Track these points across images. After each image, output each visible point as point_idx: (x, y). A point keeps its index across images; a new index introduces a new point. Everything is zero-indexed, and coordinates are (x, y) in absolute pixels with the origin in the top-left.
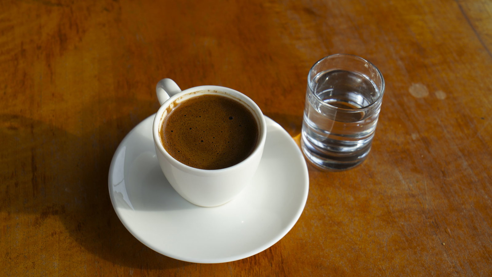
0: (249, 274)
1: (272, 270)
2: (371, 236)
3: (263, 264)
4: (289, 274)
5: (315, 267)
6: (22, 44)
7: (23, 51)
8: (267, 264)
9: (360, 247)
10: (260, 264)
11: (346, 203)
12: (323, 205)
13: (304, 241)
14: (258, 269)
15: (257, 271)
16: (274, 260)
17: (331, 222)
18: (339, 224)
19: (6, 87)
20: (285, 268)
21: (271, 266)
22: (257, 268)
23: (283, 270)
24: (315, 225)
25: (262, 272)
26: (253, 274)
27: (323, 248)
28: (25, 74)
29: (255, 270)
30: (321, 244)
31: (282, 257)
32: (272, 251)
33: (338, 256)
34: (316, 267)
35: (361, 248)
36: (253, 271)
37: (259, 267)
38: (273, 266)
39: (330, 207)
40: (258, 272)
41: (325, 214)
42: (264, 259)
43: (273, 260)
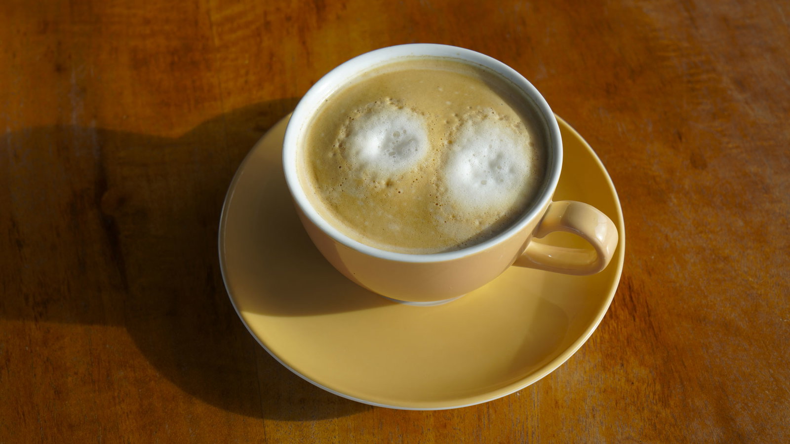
0: (603, 331)
1: (635, 326)
2: (773, 277)
3: (622, 317)
4: (660, 331)
5: (697, 321)
6: (265, 14)
7: (267, 24)
8: (628, 317)
9: (759, 292)
10: (617, 317)
11: (733, 229)
12: (701, 232)
13: (678, 285)
14: (615, 325)
15: (614, 328)
16: (638, 312)
17: (713, 256)
18: (726, 259)
19: (247, 74)
20: (653, 322)
21: (633, 320)
22: (613, 322)
23: (651, 326)
24: (692, 261)
25: (621, 329)
26: (609, 332)
27: (706, 294)
28: (272, 55)
29: (611, 326)
30: (703, 288)
31: (647, 306)
32: (634, 299)
33: (728, 305)
34: (699, 322)
35: (761, 295)
36: (609, 327)
37: (616, 321)
38: (637, 320)
39: (710, 236)
40: (616, 329)
41: (704, 245)
42: (623, 310)
43: (636, 312)
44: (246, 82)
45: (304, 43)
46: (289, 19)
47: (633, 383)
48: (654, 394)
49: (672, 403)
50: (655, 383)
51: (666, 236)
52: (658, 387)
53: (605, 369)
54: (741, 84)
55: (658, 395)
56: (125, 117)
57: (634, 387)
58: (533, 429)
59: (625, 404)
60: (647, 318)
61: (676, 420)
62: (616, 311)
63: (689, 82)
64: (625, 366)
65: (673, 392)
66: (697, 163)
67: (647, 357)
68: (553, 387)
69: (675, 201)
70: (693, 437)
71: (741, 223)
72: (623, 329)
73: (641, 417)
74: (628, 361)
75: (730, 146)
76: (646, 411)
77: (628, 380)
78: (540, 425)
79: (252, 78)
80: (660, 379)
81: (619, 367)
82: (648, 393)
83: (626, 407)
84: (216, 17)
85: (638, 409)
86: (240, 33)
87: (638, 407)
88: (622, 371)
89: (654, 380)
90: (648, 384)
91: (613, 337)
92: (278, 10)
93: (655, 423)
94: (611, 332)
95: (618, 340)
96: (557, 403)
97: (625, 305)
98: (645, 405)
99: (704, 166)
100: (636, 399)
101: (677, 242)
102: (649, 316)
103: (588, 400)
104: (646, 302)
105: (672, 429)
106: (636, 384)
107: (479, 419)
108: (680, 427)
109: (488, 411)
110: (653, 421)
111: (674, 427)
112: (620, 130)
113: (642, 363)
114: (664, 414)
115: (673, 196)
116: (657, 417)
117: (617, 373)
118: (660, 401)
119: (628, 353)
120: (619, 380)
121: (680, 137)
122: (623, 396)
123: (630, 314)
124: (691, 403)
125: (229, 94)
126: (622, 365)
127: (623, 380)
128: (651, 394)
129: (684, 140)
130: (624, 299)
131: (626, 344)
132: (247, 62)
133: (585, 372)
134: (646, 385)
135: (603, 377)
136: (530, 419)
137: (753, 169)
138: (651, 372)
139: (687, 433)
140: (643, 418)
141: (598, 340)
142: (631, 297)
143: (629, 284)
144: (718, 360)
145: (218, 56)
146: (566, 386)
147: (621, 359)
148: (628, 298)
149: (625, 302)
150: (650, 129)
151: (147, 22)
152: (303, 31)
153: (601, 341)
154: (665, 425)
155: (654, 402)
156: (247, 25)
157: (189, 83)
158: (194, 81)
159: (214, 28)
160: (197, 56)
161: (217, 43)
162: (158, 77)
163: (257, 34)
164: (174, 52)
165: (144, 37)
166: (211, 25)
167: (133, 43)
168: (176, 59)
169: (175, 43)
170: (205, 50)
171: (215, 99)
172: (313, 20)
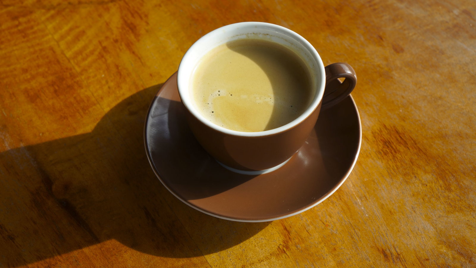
44: (109, 88)
45: (134, 53)
46: (116, 41)
47: (426, 185)
48: (441, 187)
49: (453, 188)
50: (438, 181)
51: (402, 96)
52: (441, 182)
53: (407, 183)
55: (443, 186)
56: (41, 134)
57: (428, 187)
58: (385, 232)
59: (428, 198)
60: (415, 146)
61: (460, 197)
62: (396, 148)
63: (370, 6)
64: (417, 177)
65: (450, 182)
66: (398, 50)
67: (426, 168)
68: (384, 204)
69: (397, 75)
70: (474, 203)
71: (438, 76)
72: (406, 157)
73: (441, 202)
74: (417, 174)
75: (411, 34)
76: (441, 198)
77: (423, 184)
78: (388, 228)
79: (112, 84)
80: (440, 177)
81: (414, 179)
82: (437, 188)
83: (429, 200)
84: (69, 54)
85: (436, 199)
86: (90, 59)
87: (436, 197)
88: (417, 180)
89: (437, 179)
90: (435, 182)
91: (402, 163)
92: (107, 38)
93: (450, 203)
94: (400, 161)
95: (406, 164)
96: (391, 212)
97: (400, 143)
98: (439, 195)
99: (402, 50)
100: (433, 194)
101: (410, 98)
102: (416, 144)
103: (407, 204)
104: (410, 137)
105: (461, 203)
106: (428, 185)
107: (352, 238)
108: (464, 200)
109: (355, 232)
110: (448, 202)
111: (461, 201)
112: (346, 45)
113: (426, 172)
114: (452, 196)
115: (394, 72)
116: (449, 199)
117: (415, 183)
118: (446, 189)
119: (415, 169)
120: (418, 186)
121: (381, 38)
122: (425, 194)
123: (405, 147)
124: (463, 185)
125: (102, 98)
126: (416, 177)
127: (420, 185)
128: (439, 187)
129: (384, 39)
130: (397, 140)
131: (411, 164)
132: (103, 76)
133: (397, 189)
134: (434, 183)
135: (408, 188)
136: (381, 227)
137: (429, 43)
138: (433, 175)
139: (470, 202)
140: (442, 203)
141: (395, 168)
142: (401, 137)
143: (395, 130)
144: (465, 155)
145: (83, 77)
146: (391, 200)
147: (413, 174)
148: (399, 139)
149: (398, 141)
150: (362, 39)
151: (25, 71)
152: (129, 45)
153: (397, 168)
154: (455, 202)
155: (443, 191)
156: (92, 53)
157: (72, 100)
158: (75, 98)
159: (72, 61)
160: (70, 82)
161: (78, 69)
162: (50, 103)
163: (101, 56)
164: (53, 84)
165: (28, 81)
166: (69, 60)
167: (23, 87)
168: (57, 88)
169: (51, 78)
170: (73, 76)
171: (95, 105)
172: (132, 37)
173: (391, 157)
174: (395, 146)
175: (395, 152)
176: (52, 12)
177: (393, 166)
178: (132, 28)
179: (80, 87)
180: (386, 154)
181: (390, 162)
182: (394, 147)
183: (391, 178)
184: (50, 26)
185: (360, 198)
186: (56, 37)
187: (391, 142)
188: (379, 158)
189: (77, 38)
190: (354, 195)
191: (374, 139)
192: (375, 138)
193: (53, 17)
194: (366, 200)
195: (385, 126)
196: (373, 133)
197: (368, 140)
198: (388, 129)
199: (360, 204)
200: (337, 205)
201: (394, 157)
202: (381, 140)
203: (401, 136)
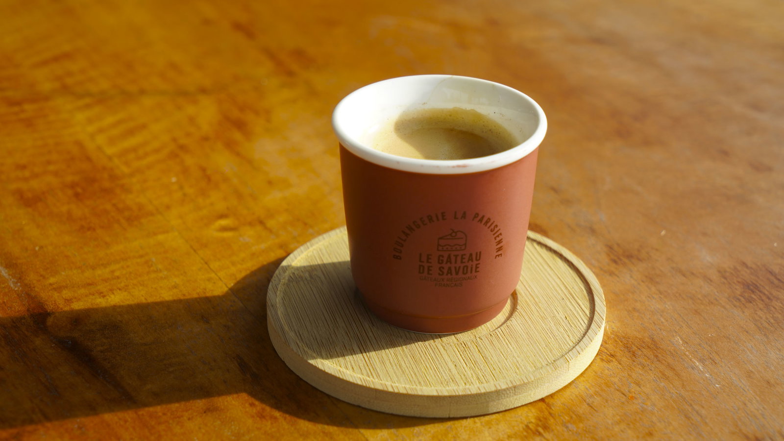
44: (185, 195)
45: (238, 154)
46: (206, 139)
51: (776, 227)
54: (756, 106)
56: (37, 248)
58: (760, 412)
62: (771, 294)
66: (761, 168)
68: (753, 370)
69: (761, 199)
78: (765, 406)
79: (190, 191)
84: (111, 151)
86: (151, 159)
92: (188, 135)
94: (781, 312)
96: (768, 382)
97: (777, 286)
99: (770, 169)
107: (688, 417)
109: (693, 409)
115: (755, 196)
125: (168, 207)
129: (731, 154)
132: (175, 180)
136: (749, 404)
141: (772, 321)
142: (779, 280)
143: (767, 270)
145: (134, 180)
146: (767, 366)
148: (776, 281)
149: (774, 284)
150: (689, 153)
151: (22, 167)
152: (230, 145)
153: (776, 320)
156: (157, 151)
157: (108, 206)
158: (114, 205)
159: (116, 161)
160: (107, 184)
161: (125, 170)
162: (64, 209)
163: (173, 155)
164: (73, 186)
165: (26, 180)
166: (110, 158)
167: (13, 186)
168: (79, 190)
169: (69, 179)
170: (113, 178)
171: (152, 214)
172: (237, 136)
173: (761, 306)
174: (768, 291)
175: (769, 298)
176: (87, 100)
177: (767, 318)
178: (240, 125)
179: (127, 190)
180: (750, 301)
181: (760, 313)
182: (766, 293)
183: (765, 335)
184: (80, 117)
185: (701, 360)
186: (91, 129)
187: (758, 285)
188: (735, 306)
189: (131, 132)
190: (687, 356)
191: (723, 280)
192: (725, 278)
193: (88, 106)
194: (713, 363)
195: (744, 264)
196: (719, 272)
197: (711, 281)
198: (751, 268)
199: (702, 370)
200: (653, 369)
201: (767, 306)
202: (739, 282)
203: (779, 277)
